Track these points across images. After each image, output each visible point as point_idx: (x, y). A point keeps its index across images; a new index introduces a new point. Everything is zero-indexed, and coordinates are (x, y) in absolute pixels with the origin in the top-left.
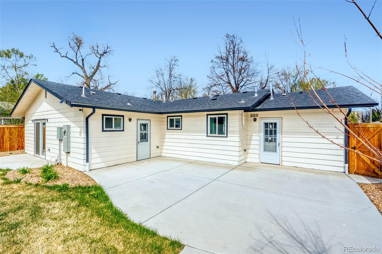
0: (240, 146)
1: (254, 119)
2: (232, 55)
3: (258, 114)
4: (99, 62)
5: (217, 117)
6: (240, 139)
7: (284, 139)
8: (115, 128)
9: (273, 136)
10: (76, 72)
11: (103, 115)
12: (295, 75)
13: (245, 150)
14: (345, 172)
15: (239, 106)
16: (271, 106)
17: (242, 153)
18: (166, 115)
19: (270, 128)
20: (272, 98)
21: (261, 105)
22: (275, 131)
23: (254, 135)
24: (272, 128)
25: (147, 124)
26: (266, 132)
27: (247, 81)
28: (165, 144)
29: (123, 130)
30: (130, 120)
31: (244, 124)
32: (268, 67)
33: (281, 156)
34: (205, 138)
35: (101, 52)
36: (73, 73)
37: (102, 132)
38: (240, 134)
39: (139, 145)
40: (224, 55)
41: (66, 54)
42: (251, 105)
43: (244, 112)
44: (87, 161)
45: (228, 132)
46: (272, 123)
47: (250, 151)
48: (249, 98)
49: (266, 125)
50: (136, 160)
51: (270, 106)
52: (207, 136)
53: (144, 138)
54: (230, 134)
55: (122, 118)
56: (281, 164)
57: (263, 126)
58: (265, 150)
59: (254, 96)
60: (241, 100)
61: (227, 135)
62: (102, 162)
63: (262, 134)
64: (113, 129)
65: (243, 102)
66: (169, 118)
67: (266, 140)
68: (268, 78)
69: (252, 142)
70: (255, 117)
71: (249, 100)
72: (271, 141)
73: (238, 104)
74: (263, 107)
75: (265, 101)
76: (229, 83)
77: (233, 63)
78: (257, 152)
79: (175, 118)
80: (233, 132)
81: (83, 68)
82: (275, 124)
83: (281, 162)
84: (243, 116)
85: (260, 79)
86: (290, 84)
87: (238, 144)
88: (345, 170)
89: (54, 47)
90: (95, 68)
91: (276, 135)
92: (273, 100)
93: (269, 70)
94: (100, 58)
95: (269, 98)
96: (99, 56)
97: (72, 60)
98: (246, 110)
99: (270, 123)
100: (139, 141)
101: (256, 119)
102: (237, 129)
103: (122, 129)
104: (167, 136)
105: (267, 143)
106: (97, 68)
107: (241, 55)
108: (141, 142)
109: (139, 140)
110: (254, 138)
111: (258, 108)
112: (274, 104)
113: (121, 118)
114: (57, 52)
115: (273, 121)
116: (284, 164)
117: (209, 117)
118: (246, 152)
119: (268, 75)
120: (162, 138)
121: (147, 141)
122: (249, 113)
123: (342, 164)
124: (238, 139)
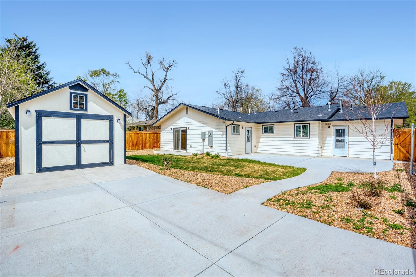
0: (319, 144)
1: (328, 126)
2: (301, 67)
3: (331, 123)
4: (166, 75)
5: (302, 125)
6: (319, 139)
7: (350, 140)
8: (236, 132)
9: (342, 137)
10: (146, 86)
11: (232, 125)
12: (369, 79)
13: (322, 147)
14: (390, 160)
15: (318, 119)
16: (341, 118)
17: (320, 149)
18: (261, 125)
19: (340, 132)
20: (341, 112)
21: (333, 117)
22: (344, 135)
23: (328, 137)
24: (342, 132)
25: (250, 130)
26: (337, 135)
27: (316, 91)
28: (260, 144)
29: (240, 134)
30: (243, 127)
31: (321, 130)
32: (338, 78)
33: (348, 151)
34: (293, 139)
35: (167, 66)
36: (145, 87)
37: (232, 134)
38: (318, 136)
39: (246, 144)
40: (292, 67)
41: (139, 70)
42: (327, 118)
43: (321, 122)
44: (227, 151)
45: (310, 135)
46: (342, 129)
47: (325, 148)
48: (324, 112)
49: (337, 131)
50: (245, 153)
51: (339, 118)
52: (294, 138)
53: (249, 139)
54: (311, 136)
55: (239, 126)
56: (348, 156)
57: (335, 131)
58: (336, 147)
59: (328, 110)
60: (319, 114)
61: (309, 137)
63: (334, 137)
65: (321, 115)
66: (263, 126)
67: (337, 140)
68: (338, 88)
69: (326, 142)
70: (329, 125)
71: (325, 114)
72: (341, 141)
73: (318, 117)
74: (335, 118)
75: (336, 114)
76: (299, 93)
77: (302, 74)
78: (331, 148)
79: (268, 126)
80: (313, 135)
81: (153, 82)
82: (344, 130)
83: (348, 155)
84: (321, 124)
85: (330, 90)
86: (363, 90)
87: (317, 143)
88: (391, 158)
89: (129, 64)
90: (163, 81)
91: (344, 137)
92: (342, 113)
93: (340, 81)
94: (167, 72)
95: (340, 111)
96: (166, 70)
97: (143, 75)
98: (323, 121)
99: (340, 129)
101: (329, 126)
102: (317, 133)
104: (261, 139)
105: (338, 143)
106: (165, 81)
107: (310, 66)
108: (247, 142)
109: (246, 141)
110: (327, 139)
111: (331, 119)
112: (343, 116)
114: (131, 68)
115: (342, 128)
116: (350, 156)
117: (296, 125)
118: (322, 149)
119: (338, 86)
120: (258, 140)
121: (250, 141)
122: (324, 122)
123: (389, 154)
124: (317, 139)
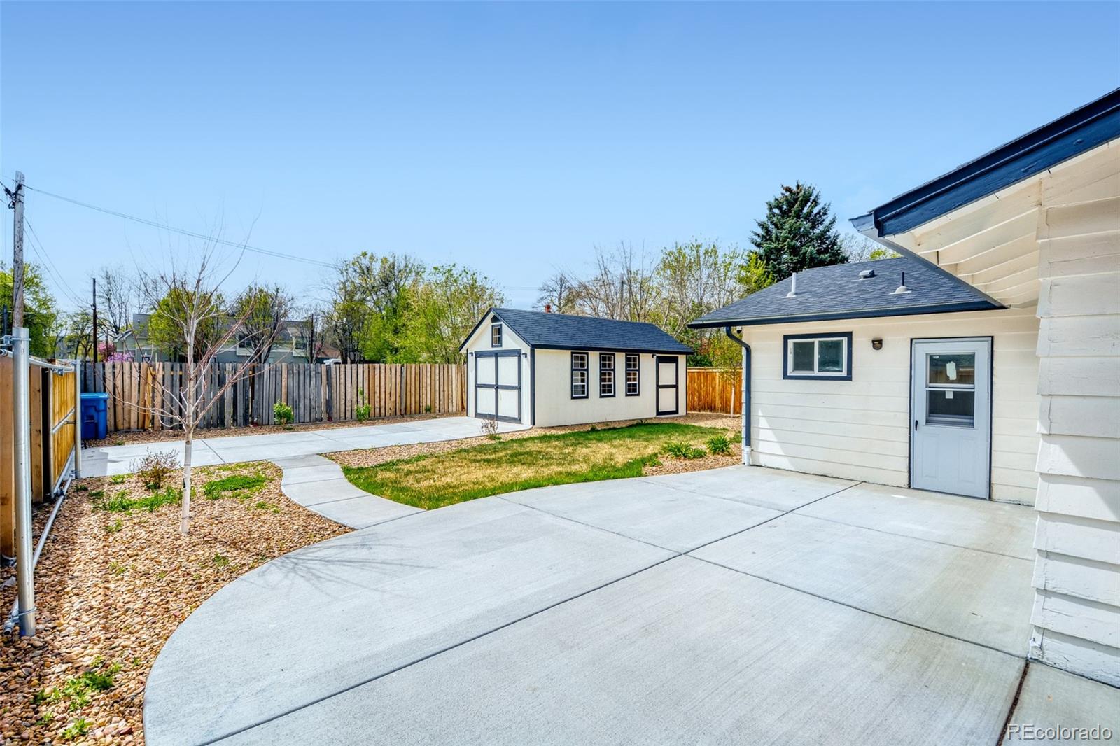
8: (820, 371)
11: (786, 338)
29: (849, 377)
37: (784, 379)
39: (917, 436)
50: (905, 484)
55: (845, 339)
62: (782, 454)
64: (816, 373)
100: (922, 420)
103: (844, 374)
108: (927, 422)
109: (921, 411)
113: (842, 341)
121: (972, 424)
